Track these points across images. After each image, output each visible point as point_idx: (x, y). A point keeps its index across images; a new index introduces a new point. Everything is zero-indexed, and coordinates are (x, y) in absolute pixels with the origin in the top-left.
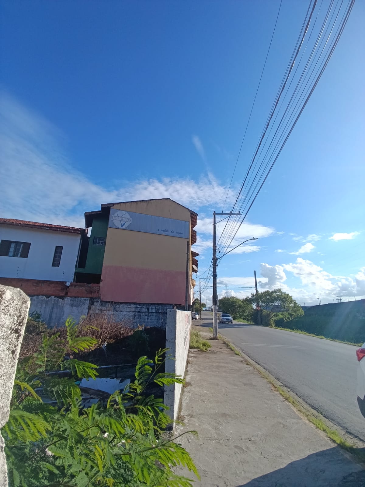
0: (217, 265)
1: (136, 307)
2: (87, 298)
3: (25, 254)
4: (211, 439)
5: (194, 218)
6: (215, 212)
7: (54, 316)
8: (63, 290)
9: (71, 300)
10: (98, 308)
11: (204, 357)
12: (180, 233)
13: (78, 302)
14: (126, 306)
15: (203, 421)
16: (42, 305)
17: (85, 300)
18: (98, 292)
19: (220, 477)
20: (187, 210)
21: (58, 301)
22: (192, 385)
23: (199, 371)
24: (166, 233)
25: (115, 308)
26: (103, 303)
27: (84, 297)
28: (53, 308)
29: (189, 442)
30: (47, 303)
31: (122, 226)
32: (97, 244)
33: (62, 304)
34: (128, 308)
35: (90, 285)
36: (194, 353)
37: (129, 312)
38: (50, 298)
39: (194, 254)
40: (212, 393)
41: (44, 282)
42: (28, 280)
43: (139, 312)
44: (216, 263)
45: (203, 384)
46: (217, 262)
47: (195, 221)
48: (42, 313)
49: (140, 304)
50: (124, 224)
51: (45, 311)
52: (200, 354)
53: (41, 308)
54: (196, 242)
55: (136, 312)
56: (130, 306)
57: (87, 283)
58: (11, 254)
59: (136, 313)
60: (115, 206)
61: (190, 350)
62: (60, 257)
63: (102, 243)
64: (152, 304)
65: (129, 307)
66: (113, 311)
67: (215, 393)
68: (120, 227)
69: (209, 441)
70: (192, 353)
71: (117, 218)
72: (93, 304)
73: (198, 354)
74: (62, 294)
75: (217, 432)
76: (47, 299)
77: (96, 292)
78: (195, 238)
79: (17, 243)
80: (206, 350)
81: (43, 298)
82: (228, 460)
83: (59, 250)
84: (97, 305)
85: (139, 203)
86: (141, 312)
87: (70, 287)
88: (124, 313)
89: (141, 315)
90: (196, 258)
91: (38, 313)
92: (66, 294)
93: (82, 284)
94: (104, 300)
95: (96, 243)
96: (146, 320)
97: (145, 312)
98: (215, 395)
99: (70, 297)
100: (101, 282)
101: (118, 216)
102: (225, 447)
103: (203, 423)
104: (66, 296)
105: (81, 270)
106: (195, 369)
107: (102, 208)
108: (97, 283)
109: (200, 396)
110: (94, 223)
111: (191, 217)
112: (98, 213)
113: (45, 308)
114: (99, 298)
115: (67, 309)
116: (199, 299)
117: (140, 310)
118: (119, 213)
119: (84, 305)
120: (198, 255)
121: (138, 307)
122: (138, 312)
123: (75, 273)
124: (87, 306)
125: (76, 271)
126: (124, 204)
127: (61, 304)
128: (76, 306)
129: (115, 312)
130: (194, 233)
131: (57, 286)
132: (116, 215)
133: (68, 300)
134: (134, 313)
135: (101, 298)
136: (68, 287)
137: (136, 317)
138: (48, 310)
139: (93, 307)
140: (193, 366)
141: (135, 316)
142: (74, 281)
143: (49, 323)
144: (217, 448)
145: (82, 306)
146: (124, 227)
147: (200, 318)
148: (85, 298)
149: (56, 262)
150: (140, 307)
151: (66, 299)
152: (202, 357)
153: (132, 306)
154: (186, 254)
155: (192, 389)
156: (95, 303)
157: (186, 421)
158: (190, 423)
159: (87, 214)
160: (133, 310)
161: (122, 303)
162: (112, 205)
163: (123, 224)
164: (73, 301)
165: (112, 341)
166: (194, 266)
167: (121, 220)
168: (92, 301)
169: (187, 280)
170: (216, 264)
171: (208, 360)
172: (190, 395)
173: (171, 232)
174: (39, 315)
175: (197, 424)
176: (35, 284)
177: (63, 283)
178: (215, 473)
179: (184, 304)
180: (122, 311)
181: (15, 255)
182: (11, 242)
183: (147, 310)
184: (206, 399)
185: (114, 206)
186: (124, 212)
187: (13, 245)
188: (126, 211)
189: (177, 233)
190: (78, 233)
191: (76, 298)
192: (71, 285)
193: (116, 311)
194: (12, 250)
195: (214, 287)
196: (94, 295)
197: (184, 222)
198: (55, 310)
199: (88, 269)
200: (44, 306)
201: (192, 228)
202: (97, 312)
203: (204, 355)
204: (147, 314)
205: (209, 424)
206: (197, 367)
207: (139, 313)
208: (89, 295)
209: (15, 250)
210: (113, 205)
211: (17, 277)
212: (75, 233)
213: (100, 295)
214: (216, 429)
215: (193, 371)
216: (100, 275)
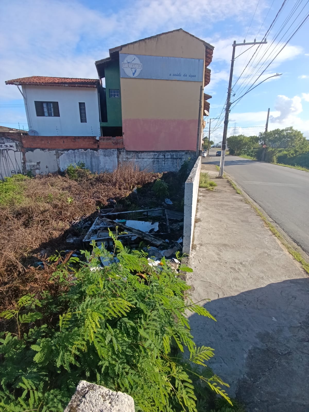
0: (230, 111)
1: (155, 155)
2: (115, 149)
3: (57, 114)
4: (214, 262)
5: (209, 53)
6: (235, 42)
7: (94, 164)
8: (95, 143)
9: (103, 152)
10: (125, 157)
11: (211, 196)
12: (193, 76)
13: (108, 152)
14: (146, 154)
15: (209, 249)
16: (83, 157)
17: (114, 151)
18: (123, 144)
19: (220, 288)
20: (202, 43)
21: (93, 152)
22: (201, 221)
23: (207, 209)
24: (178, 78)
25: (138, 156)
26: (128, 152)
27: (112, 149)
28: (91, 158)
29: (200, 263)
30: (86, 155)
31: (134, 74)
32: (113, 97)
33: (97, 154)
34: (148, 156)
35: (115, 138)
36: (203, 192)
37: (149, 159)
38: (87, 151)
39: (207, 97)
40: (216, 228)
41: (79, 138)
42: (67, 137)
43: (157, 158)
44: (229, 108)
45: (209, 220)
46: (231, 107)
47: (210, 56)
48: (85, 162)
49: (157, 152)
50: (135, 71)
51: (86, 161)
52: (207, 193)
53: (83, 158)
54: (210, 83)
55: (155, 158)
56: (149, 154)
57: (112, 137)
58: (46, 114)
59: (155, 159)
60: (123, 49)
61: (199, 189)
62: (85, 113)
63: (118, 95)
64: (167, 151)
65: (149, 155)
66: (137, 159)
68: (131, 75)
70: (201, 192)
71: (127, 65)
72: (120, 154)
73: (206, 193)
74: (96, 147)
75: (219, 257)
76: (86, 152)
77: (121, 144)
78: (209, 78)
79: (48, 103)
80: (212, 190)
81: (82, 151)
82: (225, 277)
83: (82, 105)
84: (123, 155)
85: (147, 41)
86: (159, 158)
87: (100, 141)
88: (145, 160)
89: (159, 161)
91: (82, 162)
92: (98, 146)
93: (108, 137)
94: (128, 150)
95: (112, 95)
96: (163, 165)
97: (162, 158)
98: (218, 229)
99: (102, 149)
100: (123, 135)
101: (128, 63)
102: (224, 267)
104: (98, 148)
105: (105, 124)
106: (204, 207)
107: (111, 54)
108: (121, 136)
109: (207, 230)
110: (106, 72)
111: (206, 52)
112: (108, 60)
113: (86, 158)
114: (124, 148)
115: (102, 158)
116: (208, 138)
117: (158, 157)
118: (129, 58)
119: (114, 154)
120: (211, 97)
121: (156, 155)
122: (156, 158)
123: (101, 127)
124: (116, 156)
125: (101, 125)
126: (132, 45)
127: (96, 155)
128: (108, 156)
129: (138, 159)
130: (207, 73)
131: (90, 140)
132: (125, 61)
133: (100, 151)
134: (153, 160)
135: (126, 148)
136: (98, 141)
137: (155, 163)
138: (88, 160)
139: (121, 156)
140: (202, 204)
141: (154, 161)
142: (101, 136)
143: (92, 170)
144: (218, 268)
145: (112, 156)
146: (136, 75)
147: (208, 156)
148: (113, 149)
149: (83, 119)
150: (158, 154)
151: (99, 151)
152: (209, 196)
153: (151, 154)
154: (199, 101)
155: (202, 224)
156: (122, 153)
157: (197, 248)
158: (201, 249)
159: (98, 63)
160: (152, 157)
161: (143, 152)
162: (120, 48)
164: (105, 152)
165: (140, 186)
166: (206, 111)
167: (131, 67)
168: (119, 150)
169: (199, 128)
170: (229, 110)
171: (214, 199)
172: (200, 229)
173: (184, 76)
174: (83, 164)
175: (205, 251)
176: (73, 140)
177: (94, 138)
178: (216, 285)
179: (195, 150)
180: (143, 158)
181: (50, 115)
182: (42, 103)
183: (163, 157)
184: (211, 232)
185: (122, 50)
186: (133, 57)
187: (45, 105)
188: (135, 55)
189: (190, 76)
190: (94, 87)
191: (106, 149)
192: (100, 139)
193: (139, 158)
194: (45, 110)
195: (225, 133)
196: (120, 146)
197: (198, 60)
198: (93, 160)
199: (110, 123)
200: (85, 157)
201: (206, 66)
202: (124, 159)
203: (210, 194)
204: (164, 160)
205: (213, 251)
206: (205, 205)
207: (157, 160)
208: (116, 147)
209: (48, 110)
210: (121, 49)
211: (58, 135)
212: (91, 87)
213: (125, 145)
215: (202, 209)
216: (122, 127)
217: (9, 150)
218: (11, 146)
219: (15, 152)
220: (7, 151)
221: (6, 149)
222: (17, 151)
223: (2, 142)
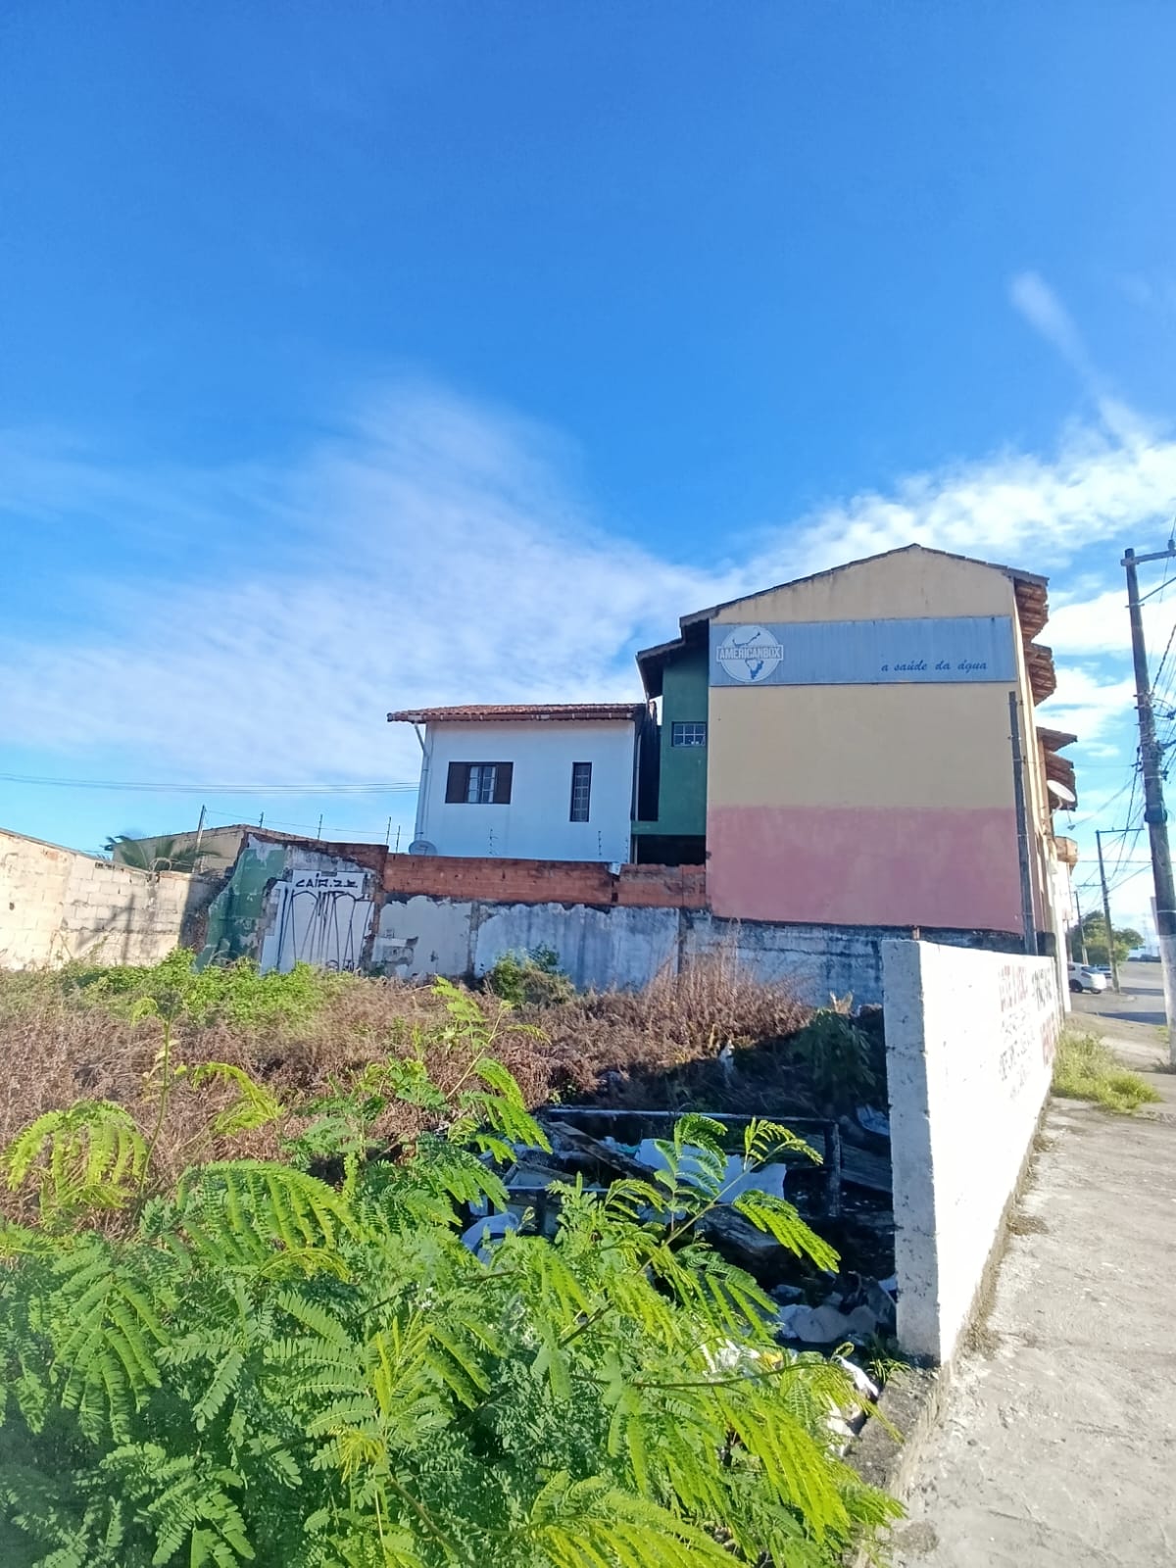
0: (1166, 773)
1: (831, 939)
2: (672, 910)
3: (503, 796)
4: (1098, 1431)
5: (1031, 598)
6: (1129, 552)
7: (589, 958)
8: (604, 884)
9: (628, 915)
10: (706, 938)
11: (1121, 1135)
12: (976, 667)
13: (647, 918)
14: (795, 934)
15: (1077, 1368)
16: (556, 930)
17: (668, 914)
18: (703, 891)
19: (1094, 1554)
20: (998, 573)
21: (594, 917)
22: (1046, 1231)
23: (1088, 1185)
25: (759, 939)
26: (721, 923)
27: (663, 906)
28: (584, 938)
29: (1005, 1426)
30: (567, 922)
31: (754, 674)
32: (683, 744)
33: (605, 925)
34: (802, 942)
35: (675, 870)
36: (1072, 1114)
37: (808, 953)
38: (573, 910)
39: (1054, 740)
40: (1138, 1276)
41: (554, 865)
42: (516, 863)
43: (842, 954)
44: (1156, 764)
45: (1101, 1235)
46: (1165, 760)
47: (1038, 607)
48: (560, 948)
49: (843, 929)
50: (760, 667)
51: (565, 945)
52: (1098, 1122)
53: (555, 935)
54: (1054, 690)
55: (832, 954)
56: (807, 936)
57: (667, 865)
58: (473, 796)
59: (834, 958)
60: (723, 613)
61: (1055, 1100)
62: (587, 793)
63: (699, 739)
64: (886, 929)
65: (806, 939)
66: (755, 950)
67: (1152, 1278)
68: (746, 678)
69: (1090, 1438)
71: (732, 653)
72: (691, 927)
73: (1091, 1120)
74: (604, 898)
75: (1132, 1411)
76: (568, 913)
77: (697, 891)
78: (1047, 675)
79: (483, 766)
80: (1128, 1111)
81: (556, 908)
82: (1146, 1505)
83: (582, 771)
84: (703, 930)
85: (803, 586)
86: (849, 955)
87: (622, 878)
88: (792, 956)
89: (850, 966)
90: (1062, 753)
91: (550, 949)
92: (615, 897)
93: (653, 867)
94: (722, 915)
95: (680, 739)
96: (872, 984)
97: (866, 956)
98: (1151, 1284)
99: (627, 906)
100: (707, 861)
101: (738, 646)
102: (1150, 1463)
103: (1077, 1373)
104: (614, 904)
105: (647, 828)
106: (1072, 1176)
107: (685, 630)
108: (697, 864)
109: (1082, 1278)
110: (669, 679)
111: (1018, 595)
112: (676, 646)
113: (565, 935)
114: (707, 908)
115: (621, 940)
117: (845, 947)
118: (741, 634)
119: (667, 928)
121: (838, 939)
122: (837, 955)
123: (633, 836)
124: (673, 933)
125: (636, 829)
126: (752, 601)
127: (602, 926)
128: (643, 932)
129: (760, 954)
130: (1039, 657)
131: (588, 875)
132: (728, 643)
133: (619, 915)
134: (824, 958)
135: (714, 907)
136: (616, 878)
137: (833, 972)
138: (573, 942)
139: (692, 937)
140: (1059, 1160)
141: (829, 967)
142: (632, 861)
143: (579, 979)
144: (1114, 1464)
145: (659, 932)
146: (760, 677)
147: (1116, 989)
148: (666, 909)
149: (579, 811)
150: (845, 937)
151: (614, 912)
152: (1107, 1133)
153: (817, 933)
154: (1011, 742)
155: (1047, 1246)
156: (697, 925)
157: (1005, 1353)
158: (1022, 1362)
159: (645, 656)
160: (822, 947)
161: (781, 925)
162: (714, 613)
163: (754, 669)
164: (634, 917)
165: (748, 1042)
166: (1055, 786)
167: (747, 655)
168: (688, 916)
169: (1024, 837)
170: (1161, 768)
171: (1137, 1150)
172: (1037, 1266)
173: (938, 667)
174: (551, 954)
175: (1051, 1373)
176: (533, 873)
177: (603, 867)
178: (1080, 1540)
179: (1021, 931)
180: (783, 950)
181: (482, 799)
182: (469, 766)
183: (870, 950)
184: (1105, 1293)
185: (720, 616)
186: (753, 630)
187: (474, 773)
188: (760, 624)
189: (961, 667)
190: (626, 719)
191: (640, 908)
192: (625, 871)
193: (765, 949)
194: (473, 785)
195: (1159, 863)
196: (692, 900)
197: (989, 620)
198: (590, 941)
199: (667, 824)
200: (562, 930)
201: (1027, 638)
202: (706, 949)
203: (1120, 1126)
204: (873, 961)
206: (1078, 1168)
207: (843, 959)
208: (678, 901)
209: (481, 785)
210: (717, 614)
211: (491, 856)
212: (618, 719)
213: (710, 897)
214: (1130, 1400)
215: (1058, 1181)
216: (703, 838)
217: (342, 893)
218: (351, 884)
219: (355, 900)
220: (335, 899)
221: (334, 893)
222: (362, 899)
223: (332, 870)
